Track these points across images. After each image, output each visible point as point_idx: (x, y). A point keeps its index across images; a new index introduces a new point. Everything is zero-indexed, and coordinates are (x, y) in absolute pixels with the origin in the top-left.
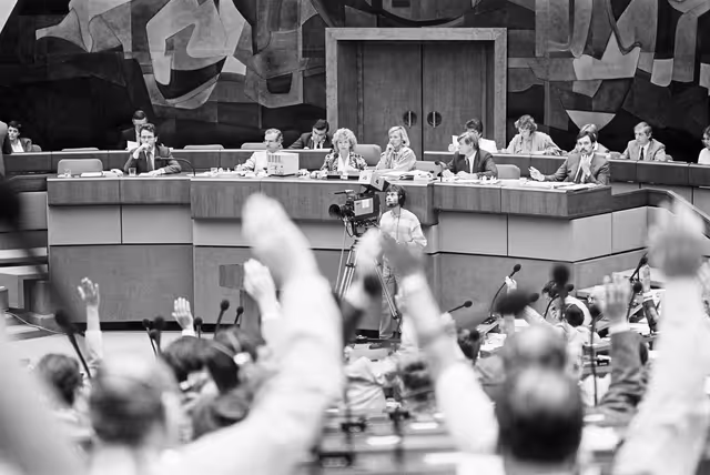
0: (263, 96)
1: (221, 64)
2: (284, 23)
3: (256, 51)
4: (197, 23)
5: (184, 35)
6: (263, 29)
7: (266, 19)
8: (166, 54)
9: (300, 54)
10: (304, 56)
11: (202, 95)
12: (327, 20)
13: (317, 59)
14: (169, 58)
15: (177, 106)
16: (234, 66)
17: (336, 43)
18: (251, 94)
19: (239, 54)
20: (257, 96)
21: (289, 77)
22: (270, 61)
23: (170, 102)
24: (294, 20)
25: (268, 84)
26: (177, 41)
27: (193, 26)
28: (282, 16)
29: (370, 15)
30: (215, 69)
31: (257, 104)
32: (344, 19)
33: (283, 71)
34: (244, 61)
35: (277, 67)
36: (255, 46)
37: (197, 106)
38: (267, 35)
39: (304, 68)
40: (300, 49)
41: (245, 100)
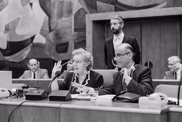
0: (54, 55)
1: (33, 38)
2: (65, 14)
3: (50, 30)
4: (21, 16)
5: (15, 23)
6: (54, 19)
7: (55, 12)
8: (5, 33)
9: (73, 30)
10: (75, 31)
11: (23, 55)
12: (87, 11)
13: (82, 33)
14: (6, 35)
15: (10, 60)
16: (40, 39)
17: (91, 22)
18: (48, 53)
19: (42, 32)
20: (51, 55)
21: (67, 44)
22: (57, 35)
23: (7, 58)
24: (70, 12)
25: (56, 48)
26: (10, 27)
27: (19, 18)
28: (63, 11)
29: (111, 6)
30: (30, 41)
31: (51, 59)
32: (96, 9)
33: (64, 41)
34: (45, 36)
35: (61, 38)
36: (50, 28)
37: (20, 60)
38: (56, 21)
39: (75, 38)
40: (73, 27)
41: (45, 57)
